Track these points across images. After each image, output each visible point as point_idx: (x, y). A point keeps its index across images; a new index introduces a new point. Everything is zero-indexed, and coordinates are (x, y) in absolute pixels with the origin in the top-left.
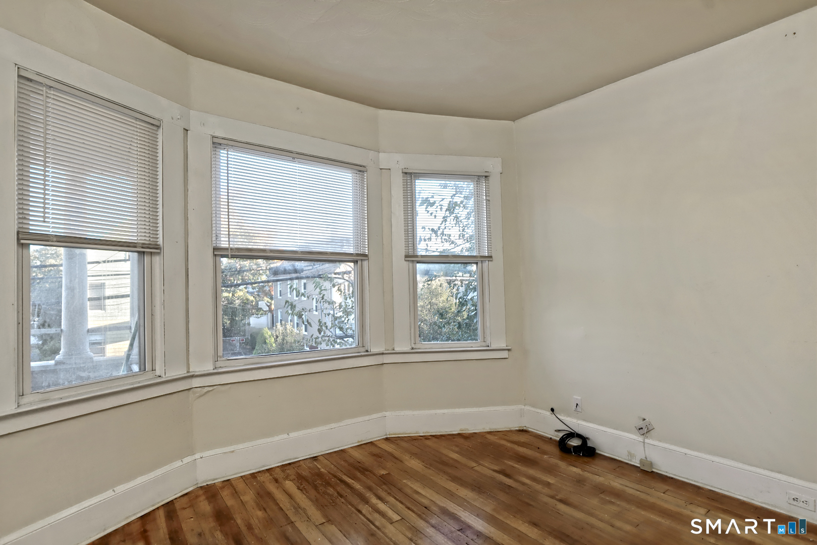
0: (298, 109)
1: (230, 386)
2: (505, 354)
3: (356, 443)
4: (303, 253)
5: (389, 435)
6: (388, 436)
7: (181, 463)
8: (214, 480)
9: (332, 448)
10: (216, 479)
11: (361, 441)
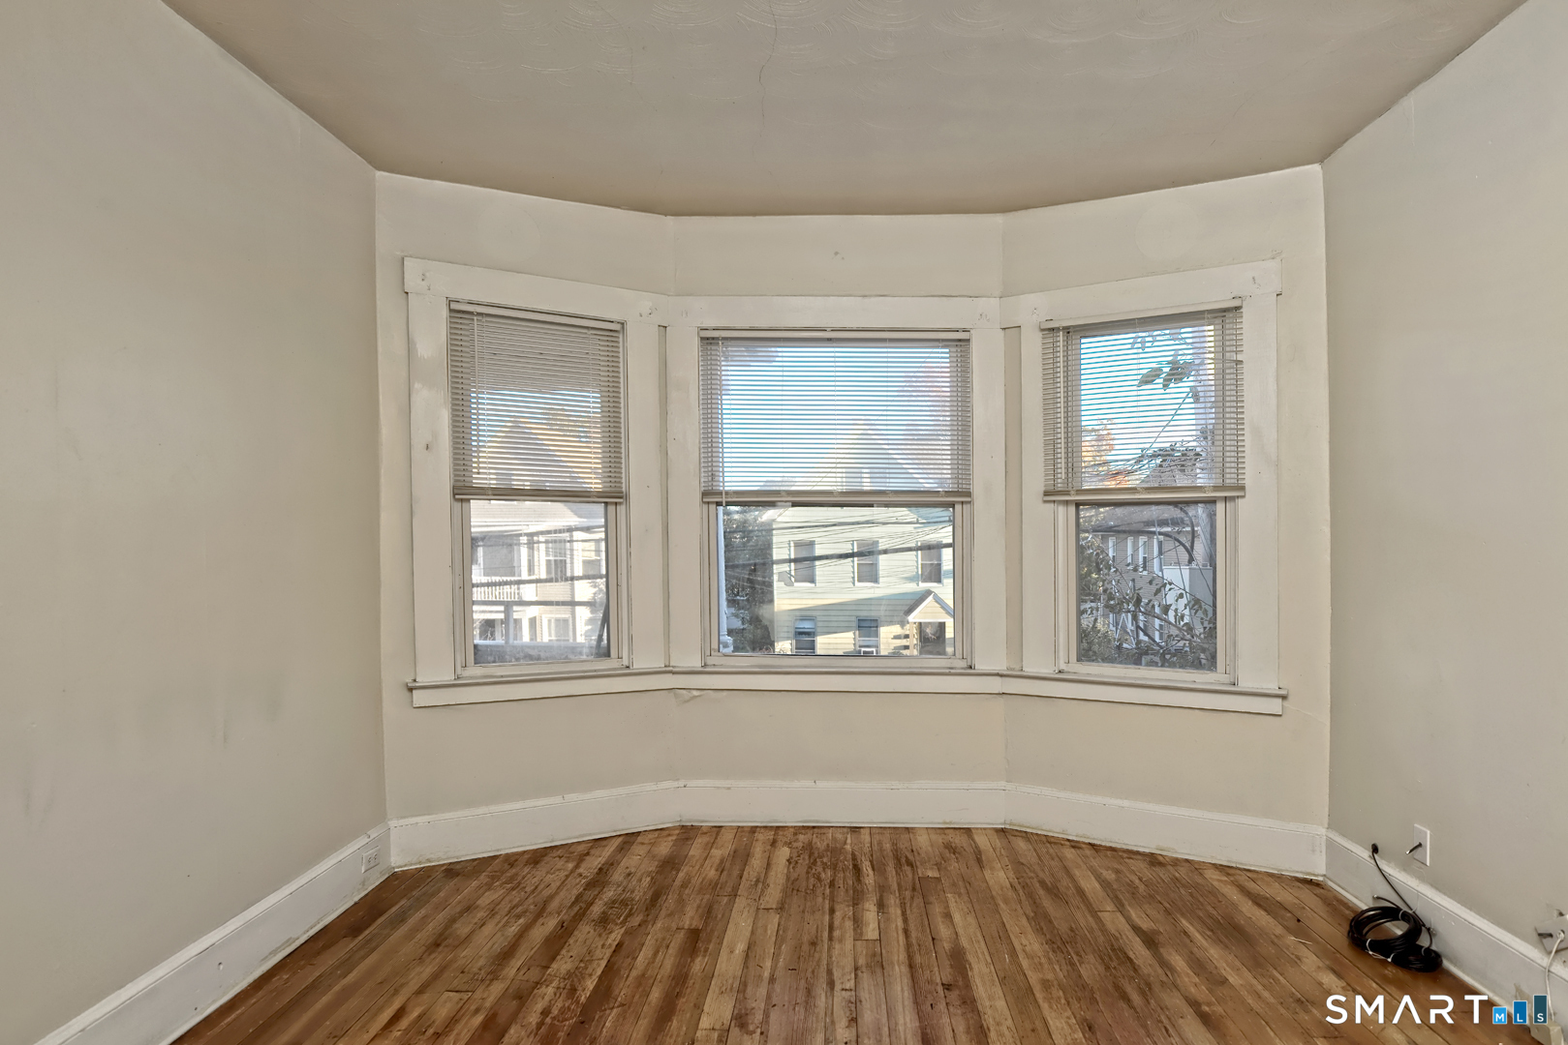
0: (836, 253)
1: (725, 693)
2: (1274, 706)
3: (939, 823)
4: (842, 493)
5: (1010, 824)
6: (1008, 827)
7: (654, 787)
8: (702, 822)
9: (892, 821)
10: (706, 822)
11: (950, 823)
